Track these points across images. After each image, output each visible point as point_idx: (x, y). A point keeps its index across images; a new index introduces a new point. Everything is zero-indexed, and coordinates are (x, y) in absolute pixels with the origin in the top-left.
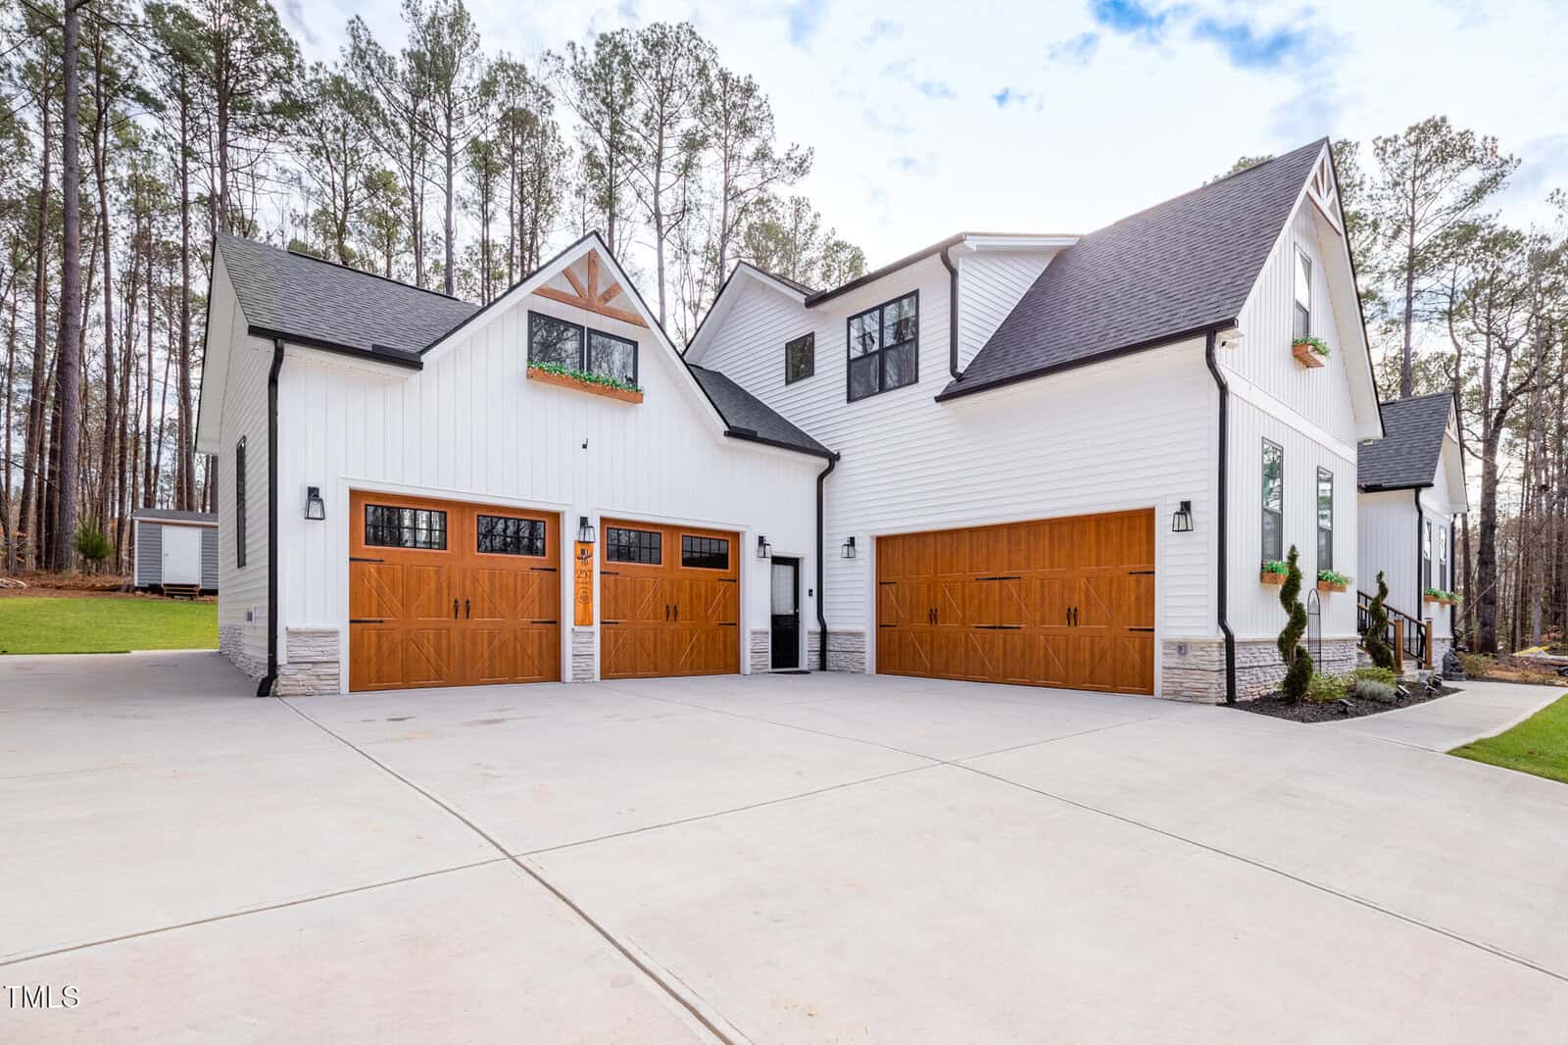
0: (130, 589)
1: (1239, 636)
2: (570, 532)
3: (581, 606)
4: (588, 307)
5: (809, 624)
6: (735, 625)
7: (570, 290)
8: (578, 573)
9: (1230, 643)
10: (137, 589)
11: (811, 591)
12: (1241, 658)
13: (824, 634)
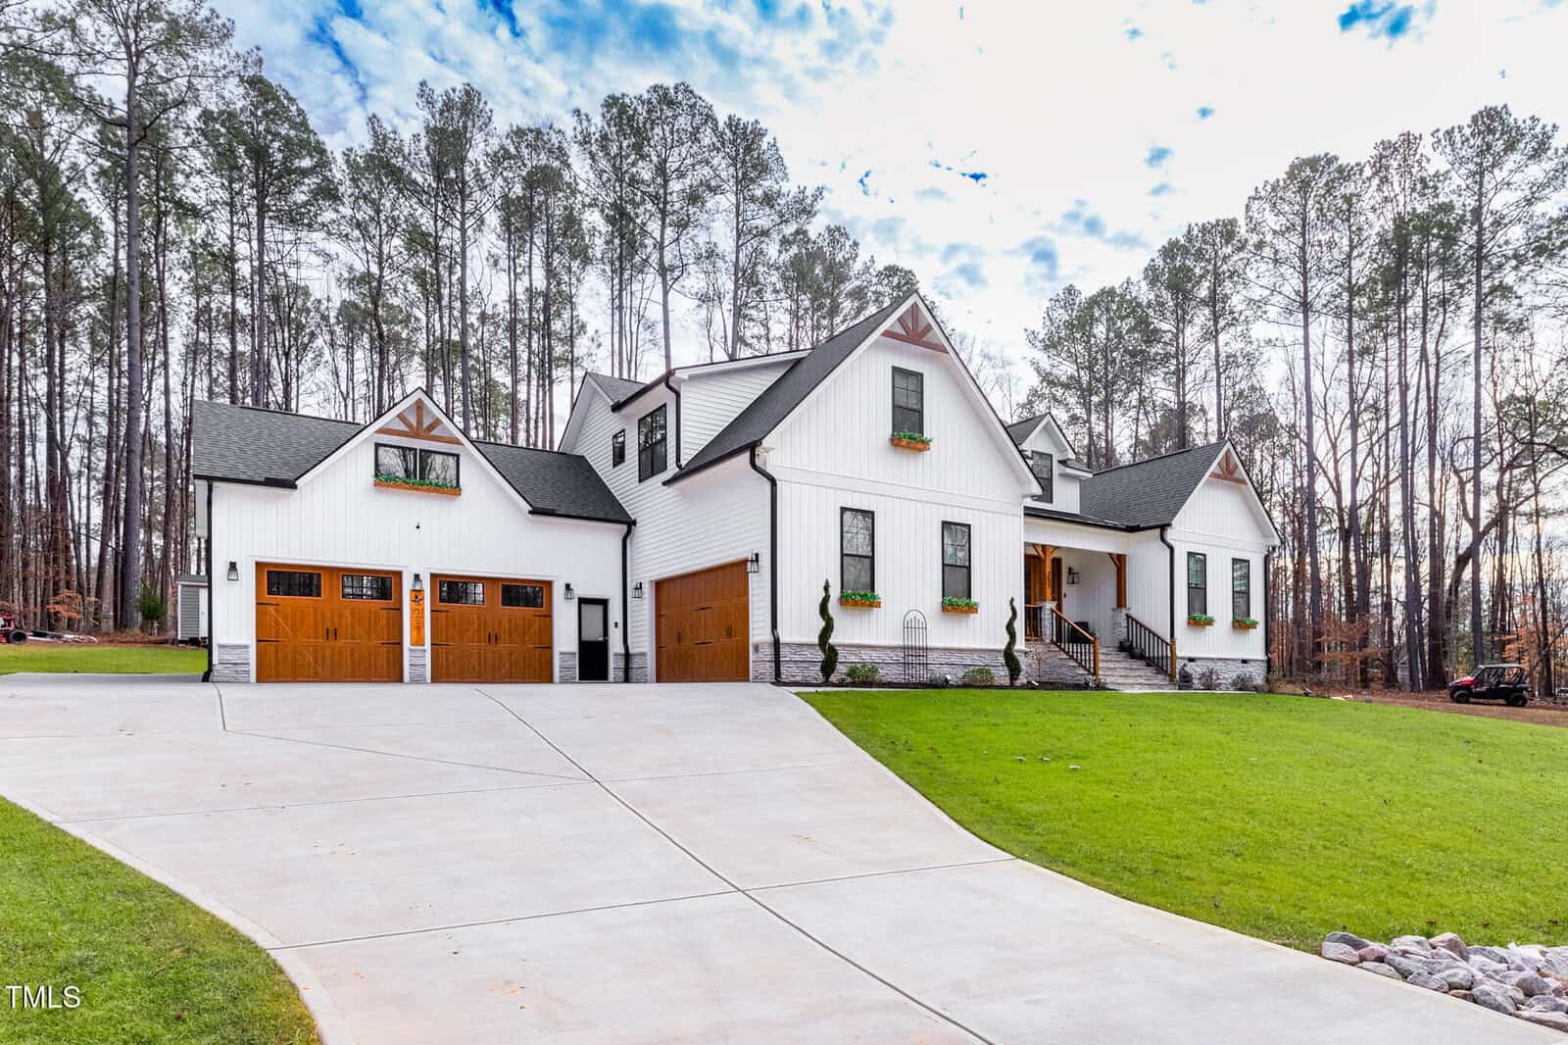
0: (175, 642)
1: (783, 639)
2: (407, 584)
3: (415, 633)
4: (417, 436)
5: (615, 646)
6: (550, 648)
7: (403, 427)
8: (413, 611)
9: (777, 643)
10: (181, 642)
11: (616, 624)
12: (784, 651)
13: (627, 656)
